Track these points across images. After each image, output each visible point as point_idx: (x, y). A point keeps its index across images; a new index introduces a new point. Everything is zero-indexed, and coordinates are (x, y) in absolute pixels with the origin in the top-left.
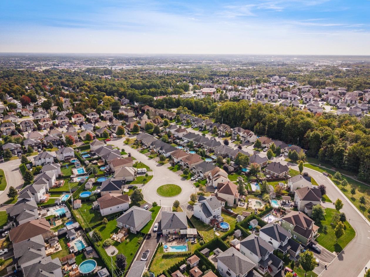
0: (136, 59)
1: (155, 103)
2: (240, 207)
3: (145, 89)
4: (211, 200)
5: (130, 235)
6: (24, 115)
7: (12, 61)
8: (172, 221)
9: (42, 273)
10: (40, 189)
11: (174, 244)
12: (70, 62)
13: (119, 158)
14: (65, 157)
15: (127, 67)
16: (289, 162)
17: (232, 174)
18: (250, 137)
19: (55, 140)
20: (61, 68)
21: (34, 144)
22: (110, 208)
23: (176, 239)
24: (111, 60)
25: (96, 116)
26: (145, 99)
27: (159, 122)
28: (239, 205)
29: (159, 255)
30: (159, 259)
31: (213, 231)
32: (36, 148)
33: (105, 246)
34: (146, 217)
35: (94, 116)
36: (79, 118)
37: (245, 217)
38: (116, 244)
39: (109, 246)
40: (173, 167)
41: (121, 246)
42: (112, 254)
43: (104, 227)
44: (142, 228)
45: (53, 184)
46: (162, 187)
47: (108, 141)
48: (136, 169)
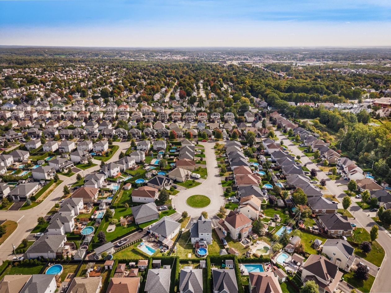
0: (334, 53)
1: (288, 111)
2: (242, 243)
3: (292, 93)
4: (204, 223)
5: (133, 223)
6: (173, 107)
7: (214, 55)
8: (160, 226)
9: (57, 221)
10: (115, 167)
11: (150, 245)
12: (261, 56)
13: (187, 160)
14: (158, 148)
15: (317, 62)
16: (376, 222)
17: (276, 208)
18: (351, 175)
19: (164, 132)
20: (249, 62)
21: (149, 133)
22: (145, 198)
23: (154, 242)
24: (304, 54)
25: (217, 116)
26: (279, 104)
27: (265, 133)
28: (242, 241)
29: (132, 247)
30: (129, 250)
31: (190, 252)
32: (150, 136)
33: (111, 224)
34: (150, 214)
35: (216, 116)
36: (202, 116)
37: (229, 253)
38: (118, 225)
39: (113, 224)
40: (225, 182)
41: (119, 228)
42: (109, 230)
43: (125, 210)
44: (144, 222)
45: (130, 167)
46: (197, 196)
47: (203, 142)
48: (190, 173)
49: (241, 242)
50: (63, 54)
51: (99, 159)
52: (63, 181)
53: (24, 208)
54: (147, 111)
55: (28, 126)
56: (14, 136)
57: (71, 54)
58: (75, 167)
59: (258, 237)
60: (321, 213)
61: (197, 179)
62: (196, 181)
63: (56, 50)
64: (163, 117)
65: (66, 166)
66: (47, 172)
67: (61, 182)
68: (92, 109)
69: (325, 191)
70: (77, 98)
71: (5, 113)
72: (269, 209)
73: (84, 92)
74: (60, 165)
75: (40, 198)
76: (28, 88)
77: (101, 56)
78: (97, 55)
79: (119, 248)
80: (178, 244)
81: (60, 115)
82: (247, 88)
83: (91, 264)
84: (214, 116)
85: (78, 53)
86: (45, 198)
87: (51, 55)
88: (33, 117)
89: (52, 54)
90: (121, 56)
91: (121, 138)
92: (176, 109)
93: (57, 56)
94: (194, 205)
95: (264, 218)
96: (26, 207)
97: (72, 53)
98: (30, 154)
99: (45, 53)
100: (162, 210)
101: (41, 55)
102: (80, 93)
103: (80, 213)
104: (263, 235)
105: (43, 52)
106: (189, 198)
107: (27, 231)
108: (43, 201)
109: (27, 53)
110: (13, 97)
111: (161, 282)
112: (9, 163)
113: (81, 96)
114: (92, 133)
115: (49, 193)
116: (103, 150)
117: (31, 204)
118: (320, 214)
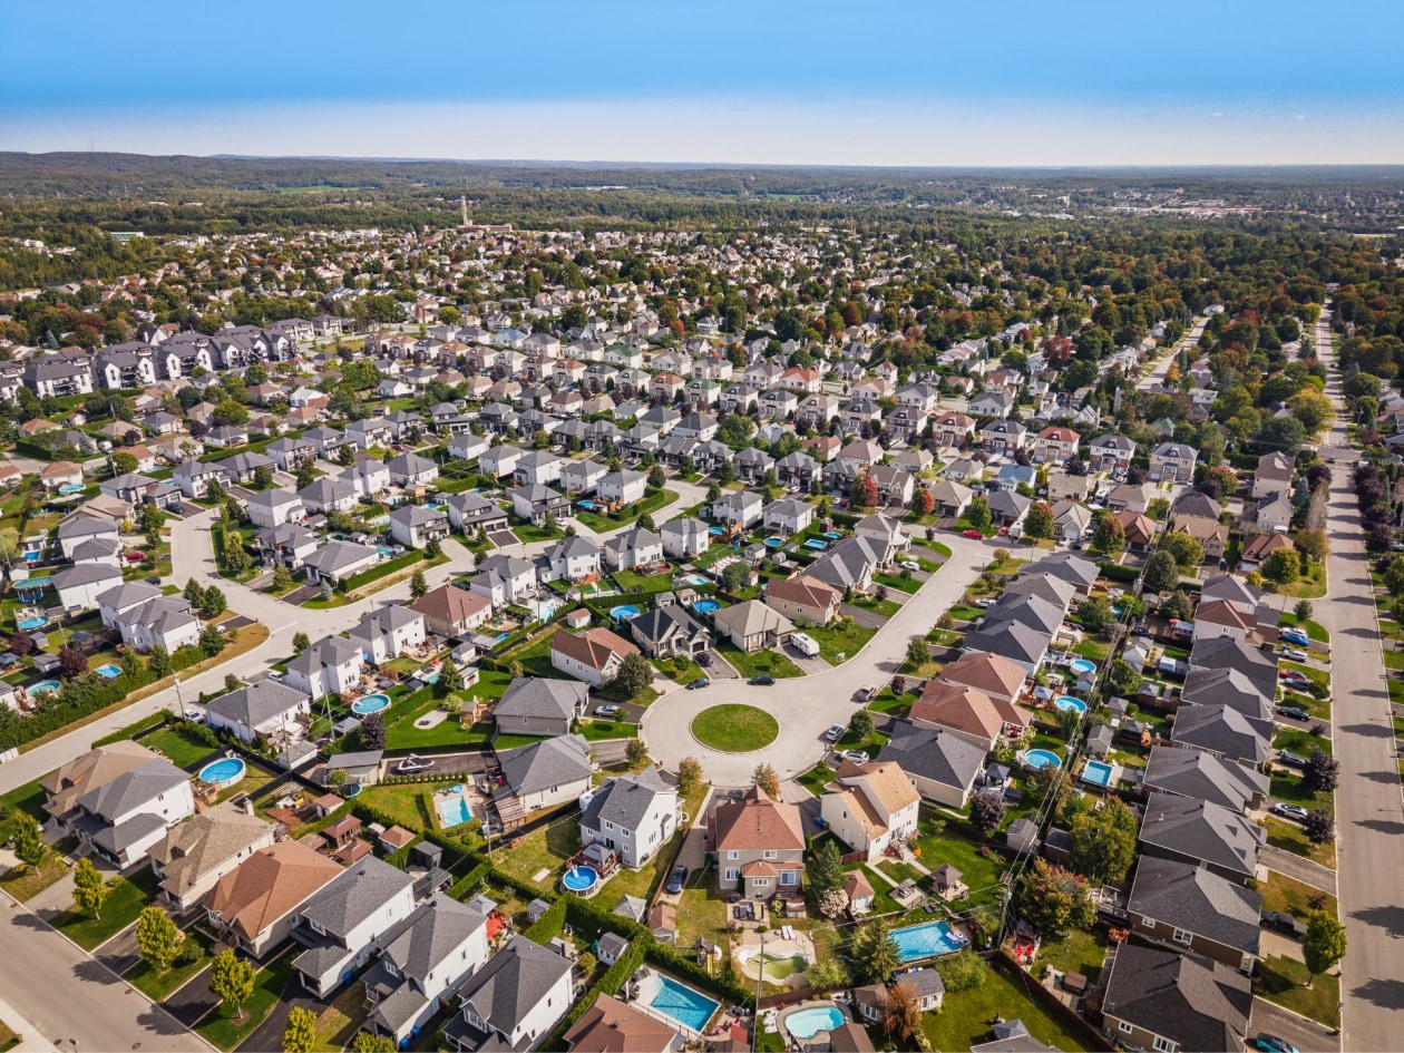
8: (522, 753)
10: (584, 553)
11: (474, 802)
17: (984, 848)
19: (844, 474)
22: (580, 663)
23: (489, 795)
29: (424, 788)
30: (411, 792)
31: (552, 863)
32: (796, 480)
33: (440, 708)
34: (543, 714)
35: (1110, 451)
36: (1054, 443)
37: (645, 919)
38: (454, 718)
39: (445, 710)
40: (892, 694)
41: (452, 725)
42: (422, 723)
43: (508, 682)
44: (521, 732)
45: (638, 563)
46: (747, 708)
47: (967, 536)
48: (786, 626)
49: (730, 907)
50: (794, 190)
51: (590, 520)
52: (449, 560)
53: (312, 604)
54: (870, 396)
55: (508, 396)
56: (447, 417)
57: (818, 192)
58: (510, 529)
59: (804, 915)
60: (1170, 940)
61: (804, 655)
62: (796, 662)
63: (779, 178)
64: (901, 425)
65: (481, 521)
66: (418, 526)
67: (446, 559)
68: (708, 370)
69: (1307, 867)
70: (708, 332)
71: (482, 352)
72: (958, 842)
73: (733, 315)
74: (465, 515)
75: (360, 591)
76: (608, 289)
77: (909, 197)
78: (897, 195)
79: (399, 777)
80: (546, 827)
81: (606, 377)
82: (1390, 354)
83: (294, 787)
84: (1104, 451)
85: (841, 190)
86: (372, 592)
87: (761, 192)
88: (541, 373)
89: (765, 189)
90: (978, 201)
91: (706, 472)
92: (976, 404)
93: (774, 196)
94: (707, 734)
95: (904, 863)
96: (319, 604)
97: (823, 187)
98: (442, 473)
99: (745, 185)
100: (603, 716)
101: (734, 192)
102: (721, 319)
103: (401, 653)
104: (827, 917)
105: (741, 182)
106: (714, 708)
107: (269, 661)
108: (362, 598)
109: (696, 186)
110: (550, 311)
111: (349, 897)
112: (376, 485)
113: (721, 329)
114: (634, 443)
115: (391, 583)
116: (618, 498)
117: (332, 598)
118: (1163, 942)
